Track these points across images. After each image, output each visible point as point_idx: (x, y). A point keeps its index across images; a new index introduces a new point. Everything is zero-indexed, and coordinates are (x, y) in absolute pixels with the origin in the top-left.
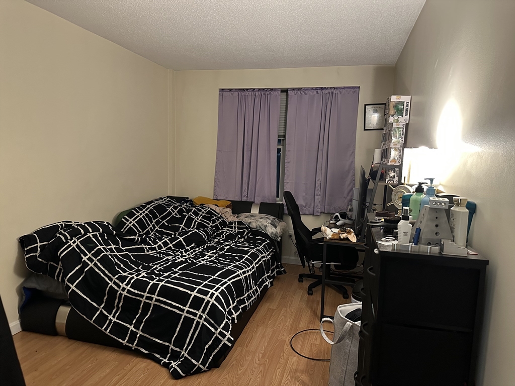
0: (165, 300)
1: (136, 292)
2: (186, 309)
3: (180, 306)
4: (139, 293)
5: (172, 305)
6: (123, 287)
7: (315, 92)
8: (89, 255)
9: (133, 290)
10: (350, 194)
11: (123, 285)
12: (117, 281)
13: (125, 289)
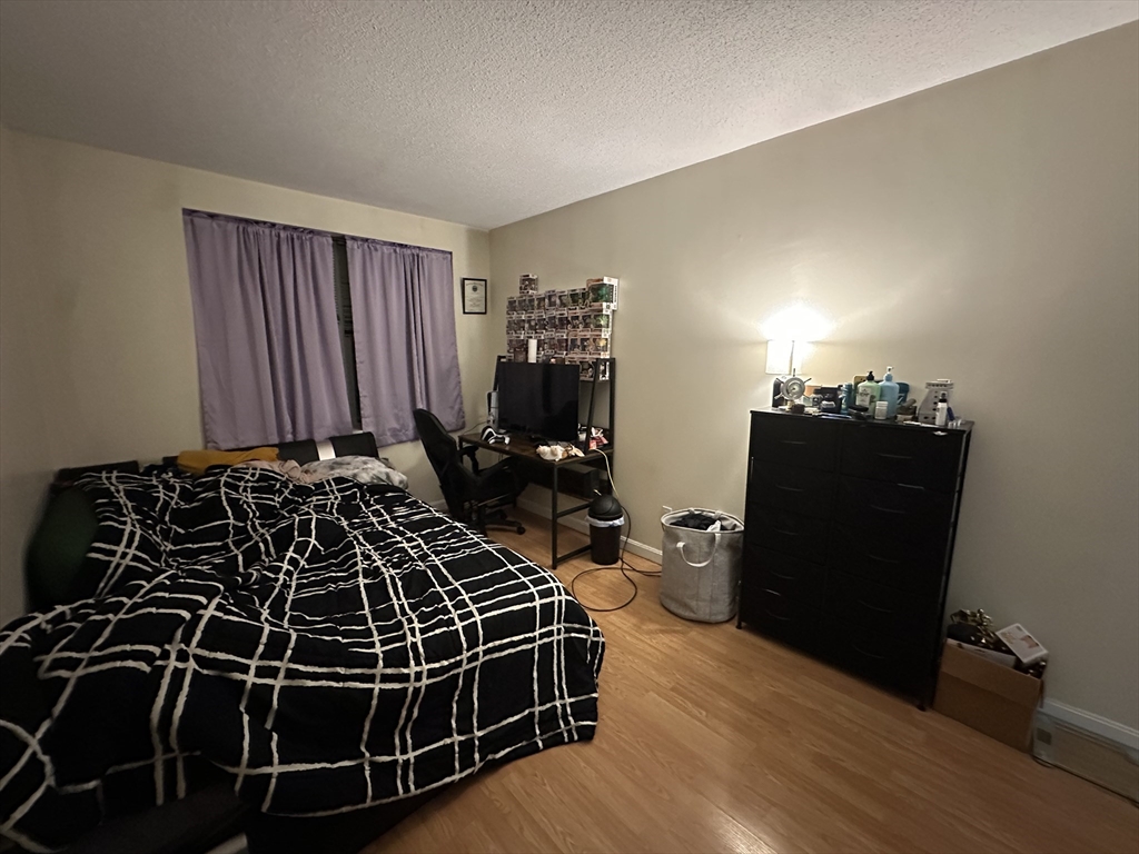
0: (497, 643)
1: (445, 663)
2: (537, 633)
4: (452, 660)
6: (416, 673)
7: (391, 249)
9: (437, 665)
10: (458, 401)
11: (413, 669)
12: (389, 671)
13: (421, 672)
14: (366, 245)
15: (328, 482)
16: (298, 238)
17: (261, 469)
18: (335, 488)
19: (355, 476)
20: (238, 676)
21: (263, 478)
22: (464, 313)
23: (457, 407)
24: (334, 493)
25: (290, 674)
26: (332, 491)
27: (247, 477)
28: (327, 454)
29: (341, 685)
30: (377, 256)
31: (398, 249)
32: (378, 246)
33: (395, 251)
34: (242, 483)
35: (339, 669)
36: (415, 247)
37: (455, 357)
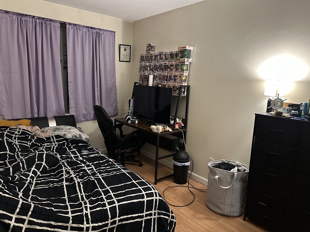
0: (125, 217)
1: (100, 224)
2: (144, 214)
3: (139, 214)
4: (104, 223)
5: (133, 218)
6: (87, 227)
7: (87, 29)
8: (14, 216)
9: (96, 225)
11: (85, 225)
12: (74, 225)
13: (89, 227)
14: (75, 27)
15: (52, 137)
16: (44, 23)
17: (23, 129)
18: (55, 140)
19: (65, 135)
20: (7, 221)
21: (23, 133)
22: (120, 61)
23: (114, 105)
24: (55, 142)
25: (30, 223)
26: (54, 141)
27: (16, 132)
28: (53, 124)
29: (52, 230)
30: (80, 33)
31: (90, 29)
32: (81, 28)
33: (89, 30)
34: (14, 135)
35: (52, 222)
36: (98, 29)
37: (115, 82)
